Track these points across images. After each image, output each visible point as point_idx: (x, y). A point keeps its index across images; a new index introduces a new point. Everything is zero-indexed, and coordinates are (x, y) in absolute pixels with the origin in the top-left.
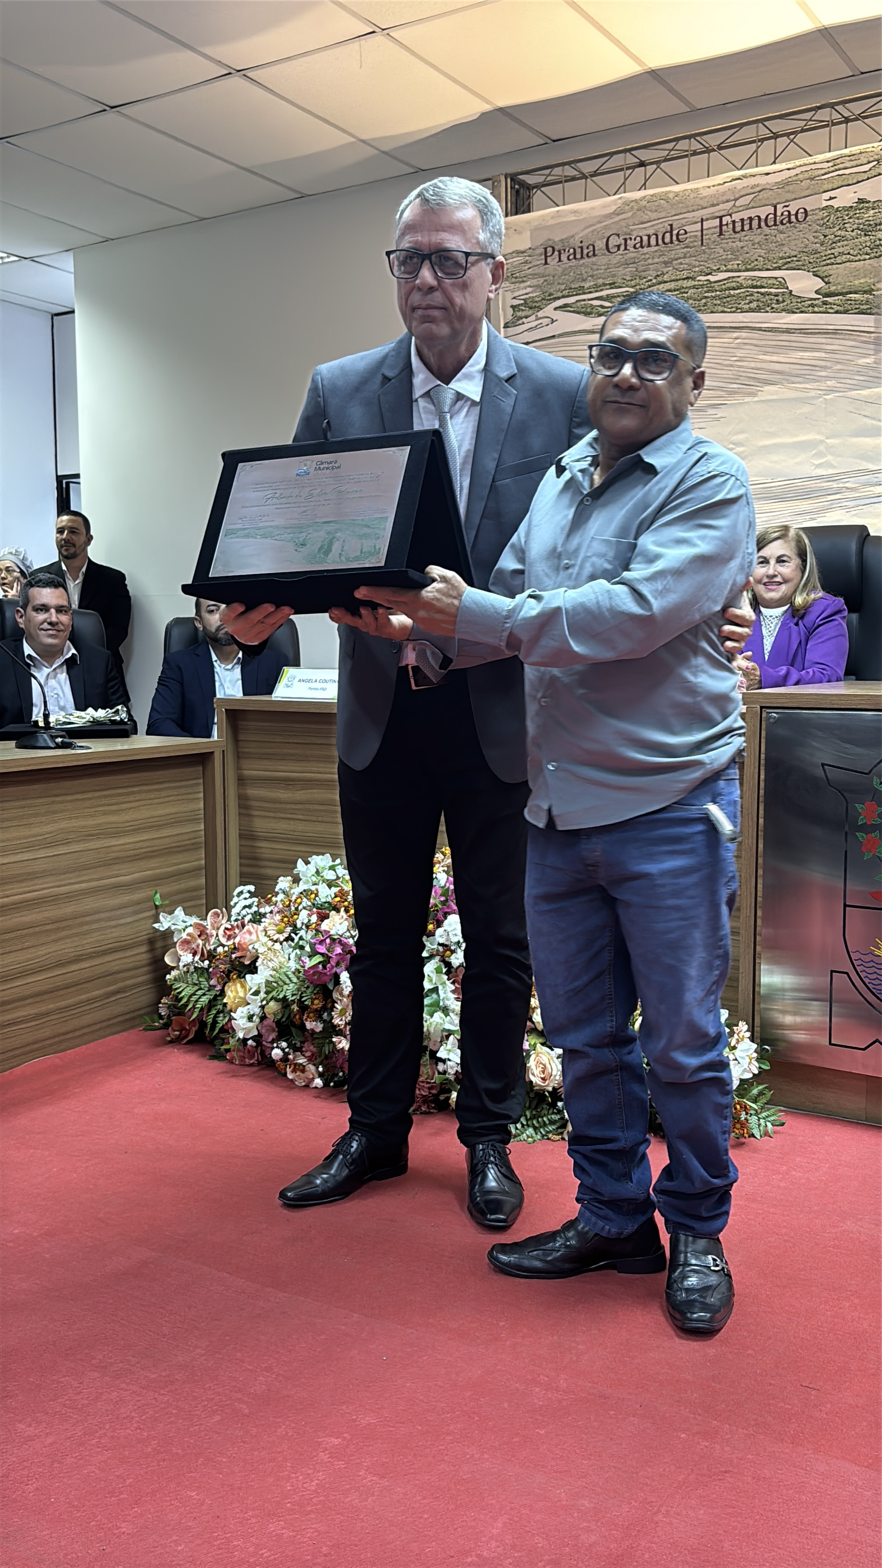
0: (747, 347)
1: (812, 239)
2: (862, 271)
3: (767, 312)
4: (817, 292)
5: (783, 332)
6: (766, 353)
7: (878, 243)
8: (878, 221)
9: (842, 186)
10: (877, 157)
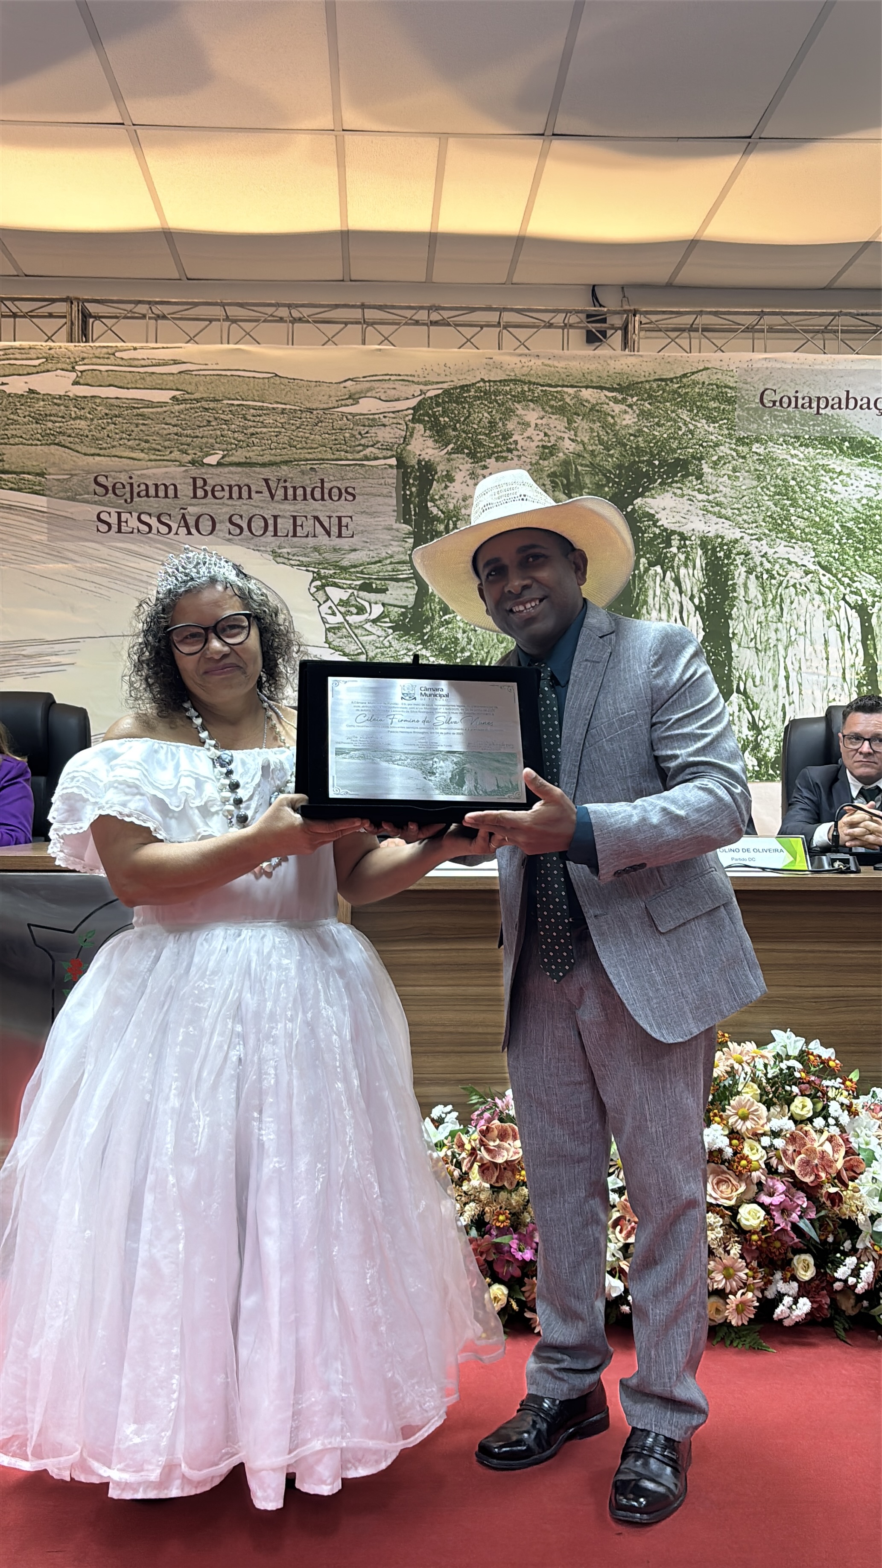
2: (33, 455)
7: (48, 431)
8: (48, 413)
9: (14, 375)
10: (45, 355)
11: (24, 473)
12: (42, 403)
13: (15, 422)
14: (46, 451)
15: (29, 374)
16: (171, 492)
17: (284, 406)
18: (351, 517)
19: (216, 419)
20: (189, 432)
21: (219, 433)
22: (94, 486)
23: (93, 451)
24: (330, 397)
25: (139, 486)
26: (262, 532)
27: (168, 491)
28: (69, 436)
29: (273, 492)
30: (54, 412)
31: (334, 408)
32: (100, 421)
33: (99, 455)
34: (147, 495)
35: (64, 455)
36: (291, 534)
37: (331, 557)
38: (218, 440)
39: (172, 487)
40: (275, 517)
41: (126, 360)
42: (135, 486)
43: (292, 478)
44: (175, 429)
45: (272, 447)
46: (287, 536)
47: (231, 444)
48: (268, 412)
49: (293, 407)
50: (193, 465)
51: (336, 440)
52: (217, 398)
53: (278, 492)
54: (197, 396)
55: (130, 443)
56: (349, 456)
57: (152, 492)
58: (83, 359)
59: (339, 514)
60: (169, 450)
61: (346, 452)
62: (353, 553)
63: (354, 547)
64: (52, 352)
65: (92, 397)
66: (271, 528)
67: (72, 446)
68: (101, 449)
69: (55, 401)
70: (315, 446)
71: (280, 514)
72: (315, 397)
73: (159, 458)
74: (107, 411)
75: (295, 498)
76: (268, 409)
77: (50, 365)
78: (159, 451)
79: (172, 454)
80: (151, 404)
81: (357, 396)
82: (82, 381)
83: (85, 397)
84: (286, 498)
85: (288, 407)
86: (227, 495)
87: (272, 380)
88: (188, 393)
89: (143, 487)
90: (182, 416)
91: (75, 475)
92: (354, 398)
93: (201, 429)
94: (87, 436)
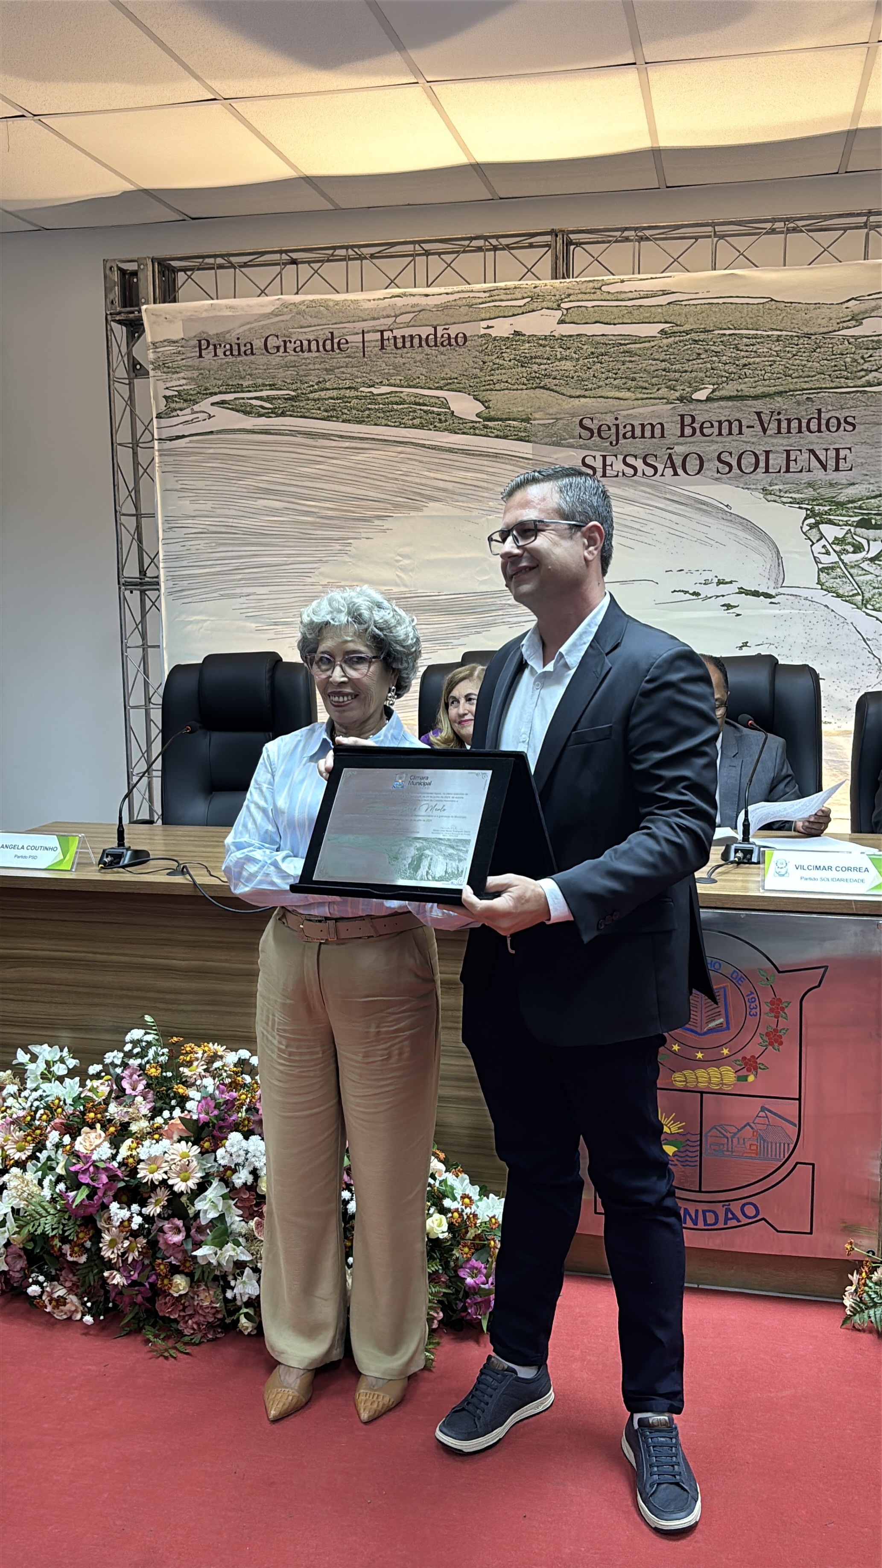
0: (410, 462)
1: (472, 364)
2: (519, 400)
3: (430, 430)
4: (478, 415)
5: (447, 451)
6: (429, 470)
7: (533, 375)
8: (533, 355)
9: (499, 317)
10: (530, 294)
11: (510, 420)
12: (527, 345)
13: (501, 367)
14: (533, 395)
15: (514, 315)
16: (657, 431)
17: (779, 333)
18: (850, 449)
19: (706, 351)
20: (677, 367)
21: (709, 366)
22: (579, 430)
23: (578, 394)
24: (831, 319)
25: (625, 427)
26: (752, 469)
27: (655, 430)
28: (554, 378)
29: (766, 425)
30: (539, 354)
31: (835, 331)
32: (586, 361)
33: (584, 397)
34: (633, 436)
35: (550, 398)
36: (784, 469)
37: (827, 493)
38: (708, 374)
39: (659, 426)
40: (767, 453)
41: (613, 294)
42: (621, 427)
43: (786, 410)
44: (663, 365)
45: (766, 377)
46: (779, 472)
47: (722, 376)
48: (762, 340)
49: (790, 334)
50: (682, 401)
51: (835, 366)
52: (708, 329)
53: (770, 425)
54: (687, 327)
55: (615, 382)
56: (850, 383)
57: (638, 432)
58: (569, 295)
59: (837, 446)
60: (656, 388)
61: (847, 379)
62: (851, 487)
63: (852, 481)
64: (537, 290)
65: (578, 335)
66: (762, 464)
67: (557, 388)
68: (586, 390)
69: (540, 342)
70: (814, 373)
71: (772, 448)
72: (814, 321)
73: (646, 396)
74: (593, 350)
75: (789, 432)
76: (762, 337)
77: (535, 304)
78: (646, 388)
79: (660, 392)
80: (638, 340)
81: (861, 317)
82: (567, 321)
83: (571, 336)
84: (779, 432)
85: (784, 333)
86: (716, 432)
87: (767, 306)
88: (677, 325)
89: (629, 428)
90: (671, 350)
91: (560, 419)
92: (857, 319)
93: (690, 363)
94: (573, 378)
